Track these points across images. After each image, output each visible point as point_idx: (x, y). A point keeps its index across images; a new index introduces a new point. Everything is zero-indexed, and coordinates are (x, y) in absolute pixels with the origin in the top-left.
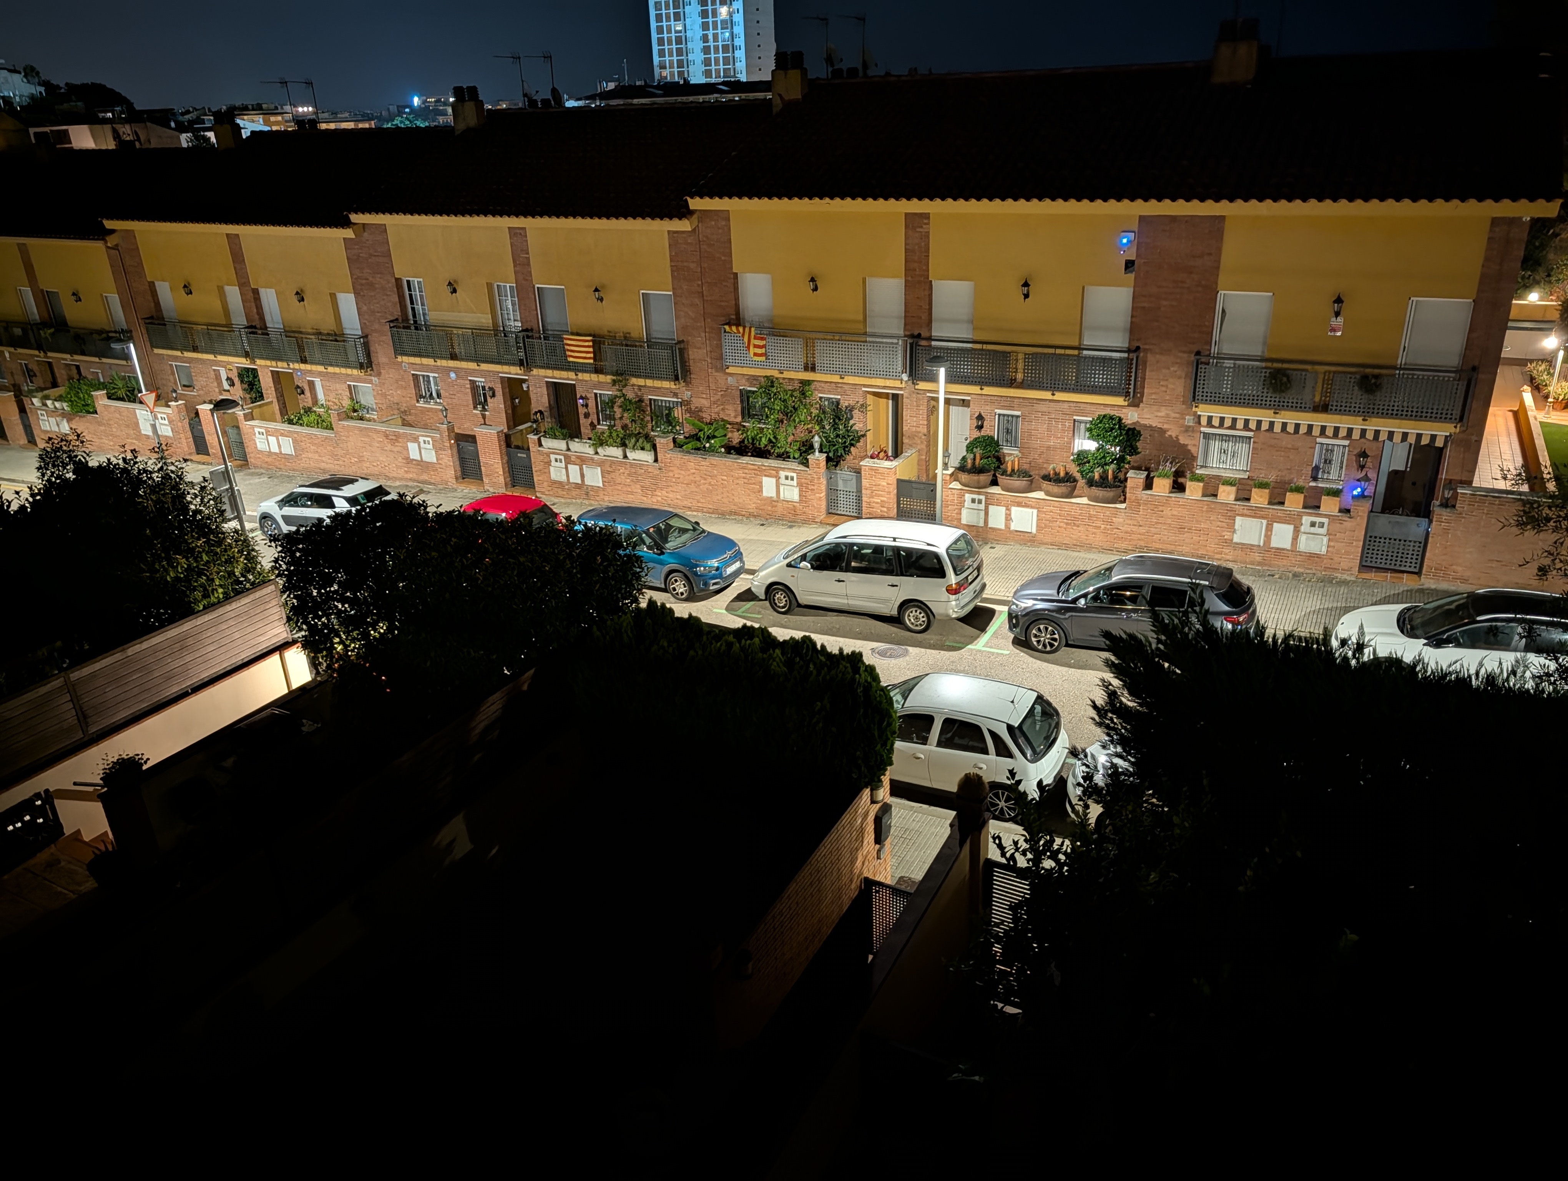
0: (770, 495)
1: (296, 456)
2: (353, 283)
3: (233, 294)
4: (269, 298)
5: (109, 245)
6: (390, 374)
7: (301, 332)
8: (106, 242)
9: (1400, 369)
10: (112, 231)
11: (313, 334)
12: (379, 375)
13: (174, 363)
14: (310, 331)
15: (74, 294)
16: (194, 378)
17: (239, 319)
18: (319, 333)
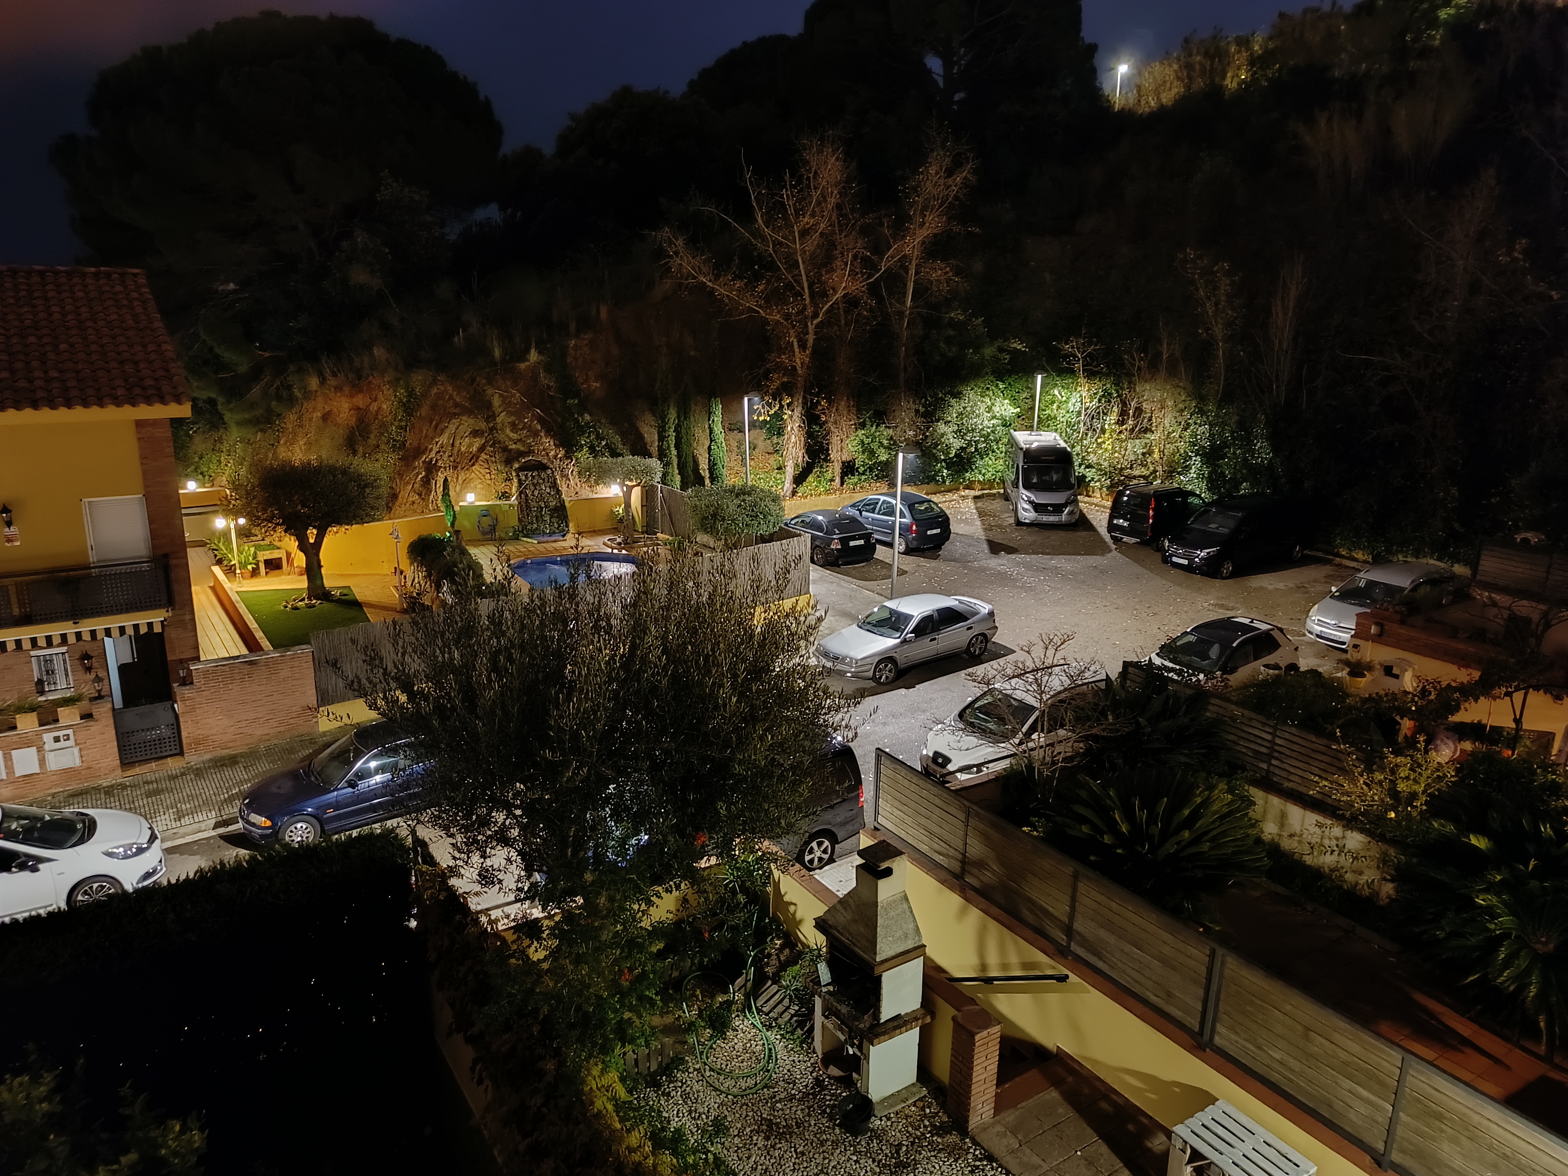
9: (95, 568)
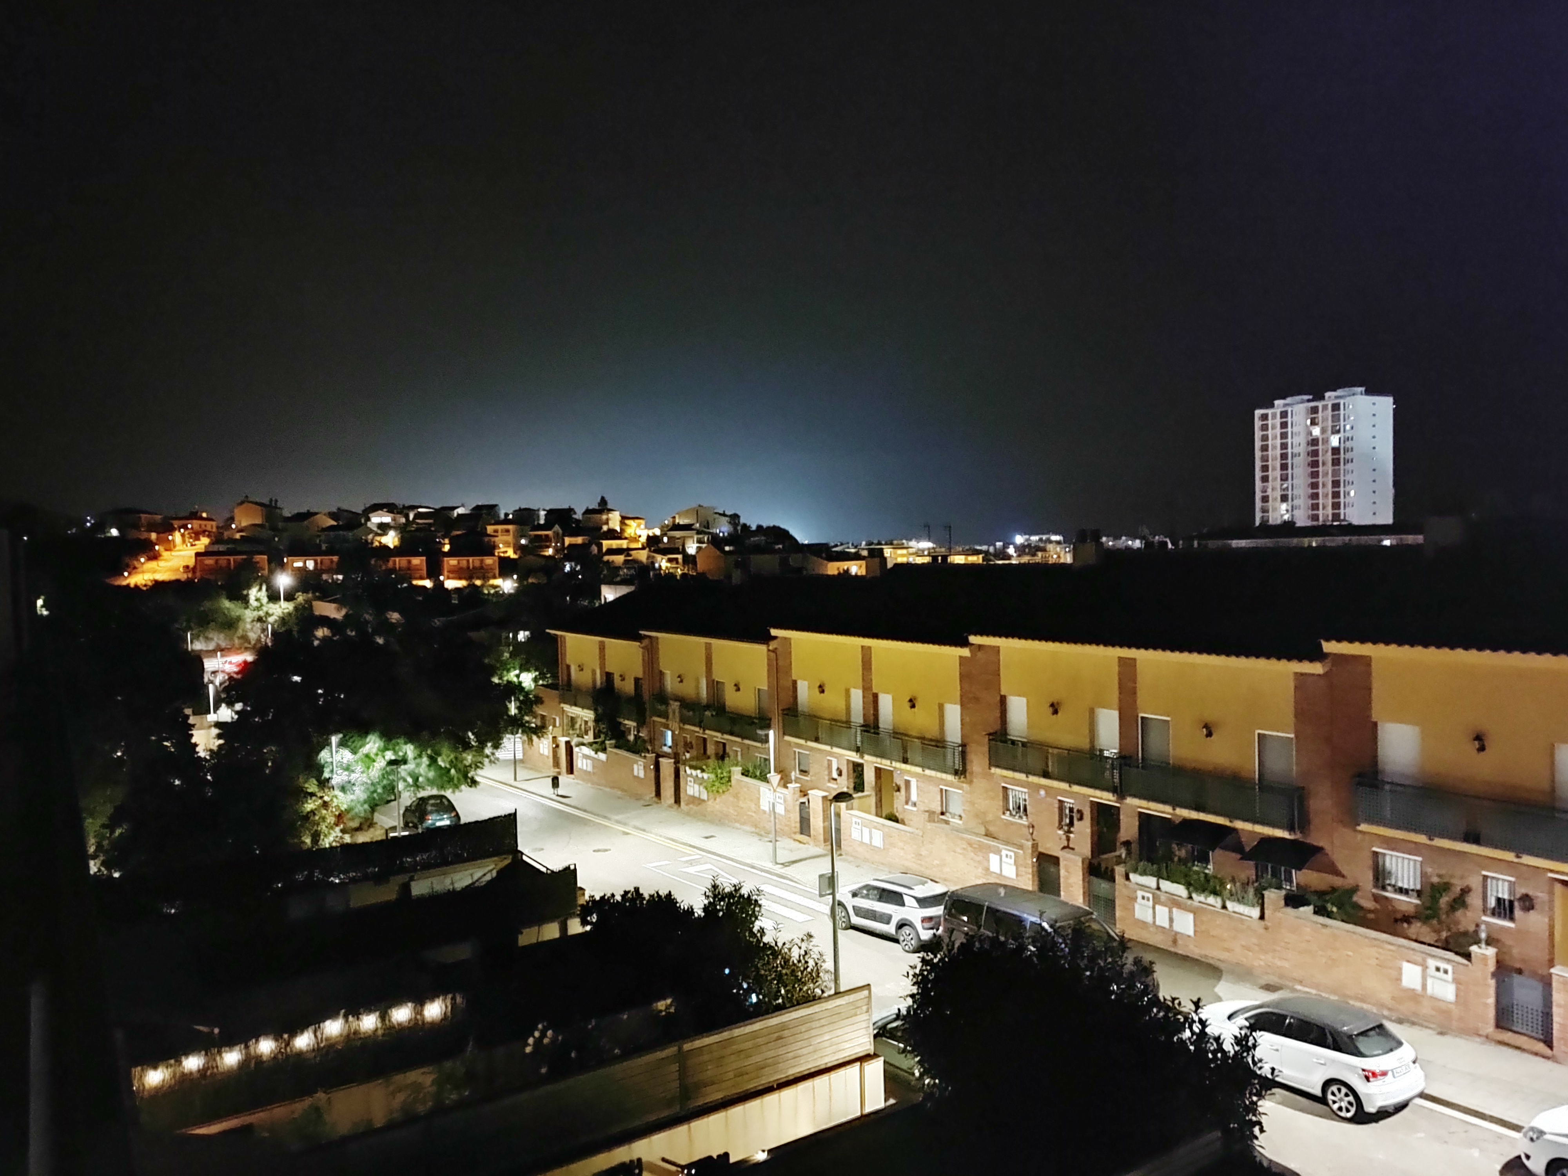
0: (1412, 987)
1: (884, 849)
2: (961, 696)
3: (857, 697)
4: (886, 703)
5: (771, 648)
6: (980, 783)
7: (906, 735)
8: (768, 646)
10: (775, 638)
11: (918, 738)
12: (971, 782)
13: (797, 750)
14: (914, 734)
15: (736, 685)
16: (811, 765)
17: (858, 717)
18: (922, 738)
